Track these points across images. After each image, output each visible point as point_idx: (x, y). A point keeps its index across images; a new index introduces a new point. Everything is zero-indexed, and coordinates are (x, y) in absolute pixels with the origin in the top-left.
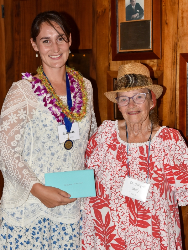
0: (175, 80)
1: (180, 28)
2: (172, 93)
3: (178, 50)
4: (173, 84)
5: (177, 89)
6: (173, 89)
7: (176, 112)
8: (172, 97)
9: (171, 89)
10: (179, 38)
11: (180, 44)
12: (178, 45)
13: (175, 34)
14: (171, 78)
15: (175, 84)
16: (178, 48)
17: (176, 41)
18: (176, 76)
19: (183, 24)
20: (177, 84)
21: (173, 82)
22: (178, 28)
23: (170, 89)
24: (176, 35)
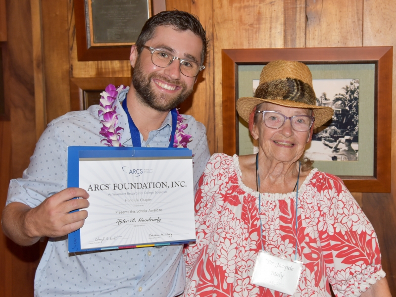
0: (212, 91)
1: (217, 11)
2: (208, 111)
3: (215, 43)
4: (210, 97)
5: (216, 105)
6: (209, 104)
7: (216, 141)
8: (207, 116)
9: (206, 105)
10: (216, 25)
11: (218, 35)
12: (215, 37)
13: (210, 19)
14: (205, 87)
15: (212, 96)
16: (215, 40)
17: (211, 30)
18: (214, 84)
19: (221, 5)
20: (216, 96)
21: (208, 94)
22: (213, 11)
23: (204, 105)
24: (211, 21)
